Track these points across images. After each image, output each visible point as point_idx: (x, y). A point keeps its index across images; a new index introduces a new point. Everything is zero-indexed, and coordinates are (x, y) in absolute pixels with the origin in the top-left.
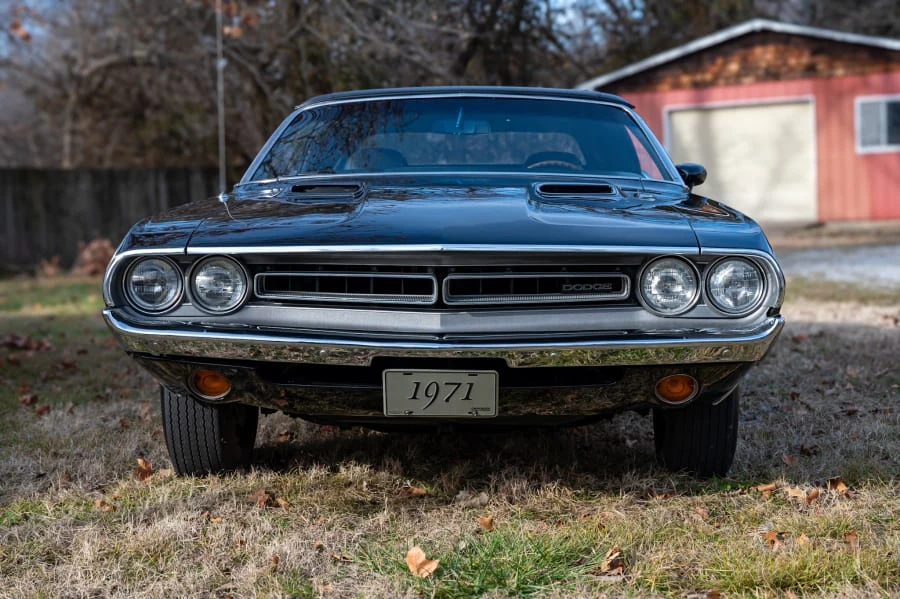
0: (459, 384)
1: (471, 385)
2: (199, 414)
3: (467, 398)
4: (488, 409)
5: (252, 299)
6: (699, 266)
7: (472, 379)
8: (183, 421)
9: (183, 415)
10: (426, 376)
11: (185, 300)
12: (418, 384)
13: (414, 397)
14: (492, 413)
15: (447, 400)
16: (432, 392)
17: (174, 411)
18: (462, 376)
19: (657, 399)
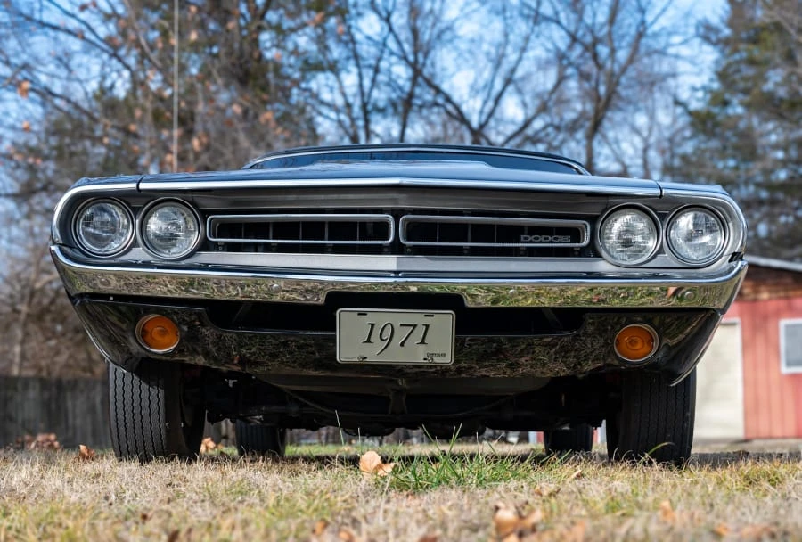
0: (415, 326)
1: (427, 326)
2: (145, 395)
3: (423, 342)
4: (444, 355)
5: (205, 246)
6: (659, 215)
7: (428, 321)
8: (128, 401)
9: (128, 395)
10: (381, 317)
11: (135, 244)
12: (373, 325)
13: (368, 341)
14: (448, 359)
15: (402, 344)
16: (387, 335)
17: (119, 391)
18: (417, 317)
19: (617, 358)
